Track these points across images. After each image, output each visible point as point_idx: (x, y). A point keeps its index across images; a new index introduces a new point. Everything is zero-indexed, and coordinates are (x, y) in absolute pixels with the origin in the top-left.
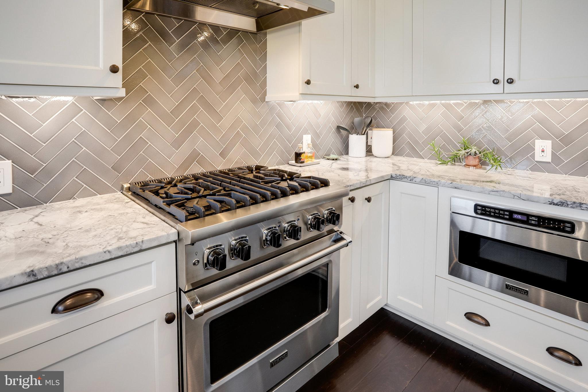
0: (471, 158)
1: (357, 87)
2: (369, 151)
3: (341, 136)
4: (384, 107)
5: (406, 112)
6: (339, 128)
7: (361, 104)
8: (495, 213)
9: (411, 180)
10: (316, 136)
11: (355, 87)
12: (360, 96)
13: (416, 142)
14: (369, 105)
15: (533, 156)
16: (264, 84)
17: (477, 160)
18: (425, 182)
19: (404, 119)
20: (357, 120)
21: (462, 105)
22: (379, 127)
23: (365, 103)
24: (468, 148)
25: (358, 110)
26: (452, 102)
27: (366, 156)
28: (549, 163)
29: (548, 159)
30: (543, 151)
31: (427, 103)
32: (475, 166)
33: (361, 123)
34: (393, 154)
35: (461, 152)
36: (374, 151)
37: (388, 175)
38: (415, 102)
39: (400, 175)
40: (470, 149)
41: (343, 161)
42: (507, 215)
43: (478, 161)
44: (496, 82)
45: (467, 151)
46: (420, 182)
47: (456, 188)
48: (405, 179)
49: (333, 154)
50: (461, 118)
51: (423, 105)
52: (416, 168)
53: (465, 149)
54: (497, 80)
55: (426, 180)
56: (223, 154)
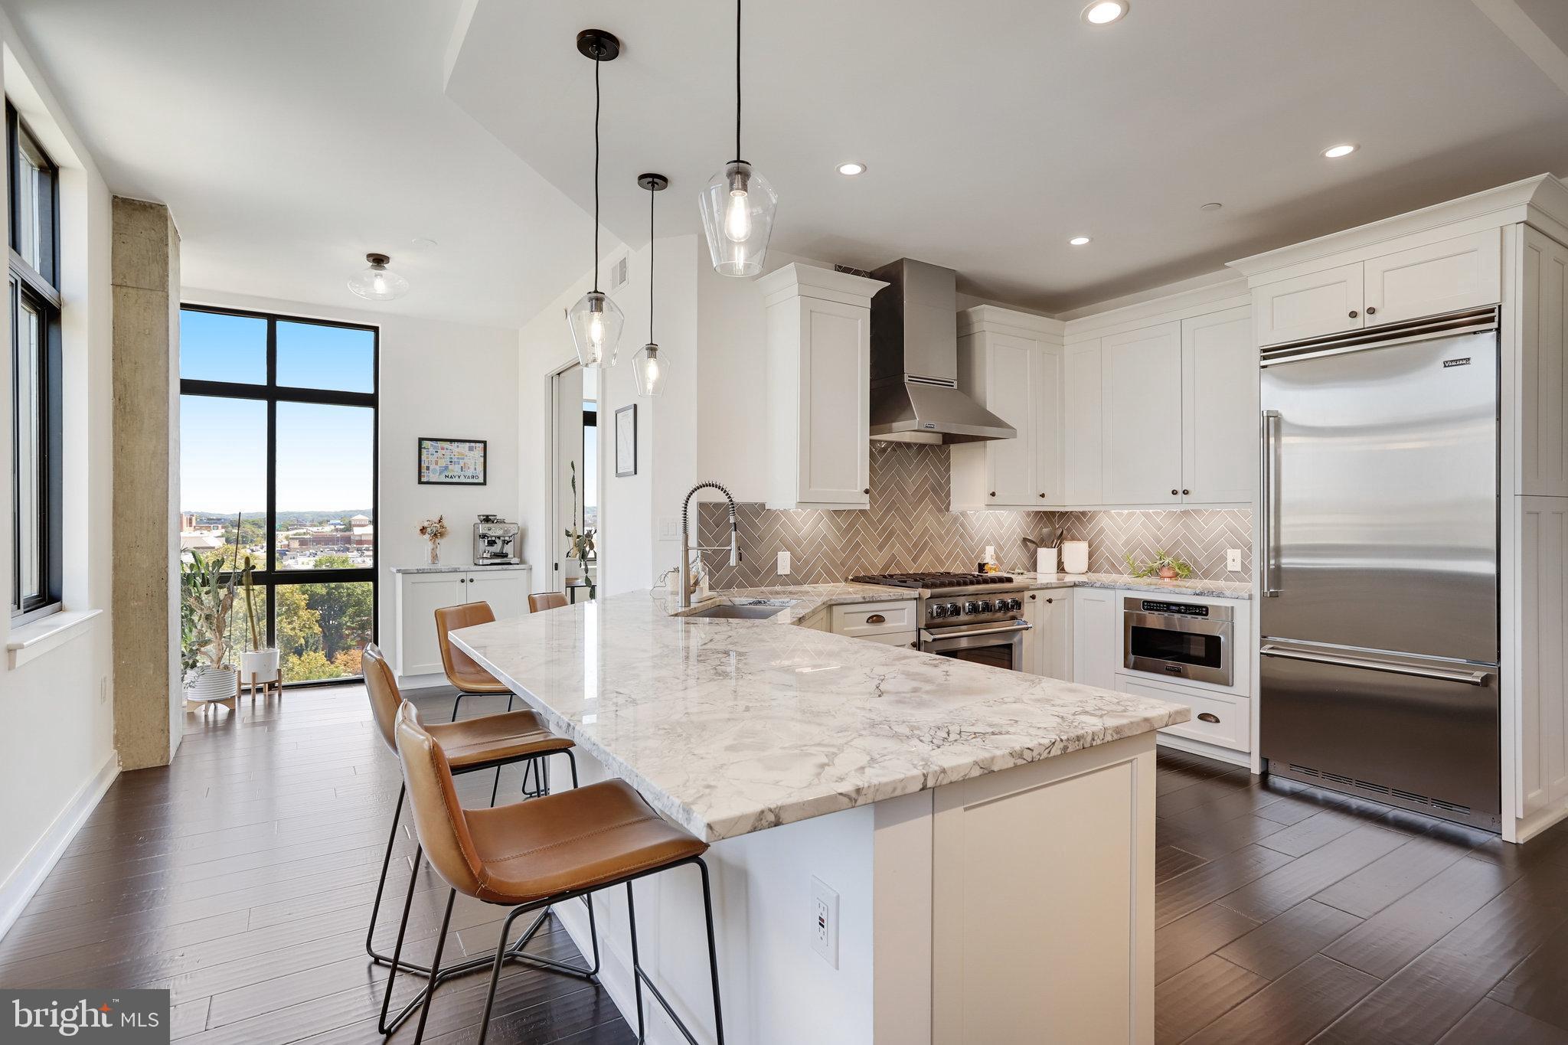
0: (1165, 569)
2: (1061, 568)
3: (1028, 550)
4: (1080, 517)
5: (1104, 522)
6: (1025, 540)
7: (1053, 513)
8: (1157, 606)
9: (1092, 585)
10: (999, 548)
11: (1040, 494)
12: (1050, 505)
13: (1115, 556)
14: (1063, 514)
15: (1226, 566)
16: (948, 495)
17: (1171, 572)
18: (1104, 587)
19: (1101, 531)
20: (1045, 530)
22: (1073, 539)
24: (1165, 558)
25: (1048, 519)
26: (1151, 511)
27: (1058, 569)
28: (1239, 572)
29: (1238, 568)
30: (1233, 560)
31: (1125, 511)
32: (1169, 577)
33: (1050, 535)
34: (1090, 569)
35: (1156, 563)
36: (1067, 566)
38: (1113, 511)
39: (1083, 582)
42: (1165, 607)
44: (1174, 492)
45: (1163, 561)
47: (1128, 589)
48: (1087, 585)
49: (1019, 568)
50: (1159, 528)
51: (1122, 514)
53: (1161, 560)
54: (1176, 490)
55: (1105, 584)
56: (915, 560)
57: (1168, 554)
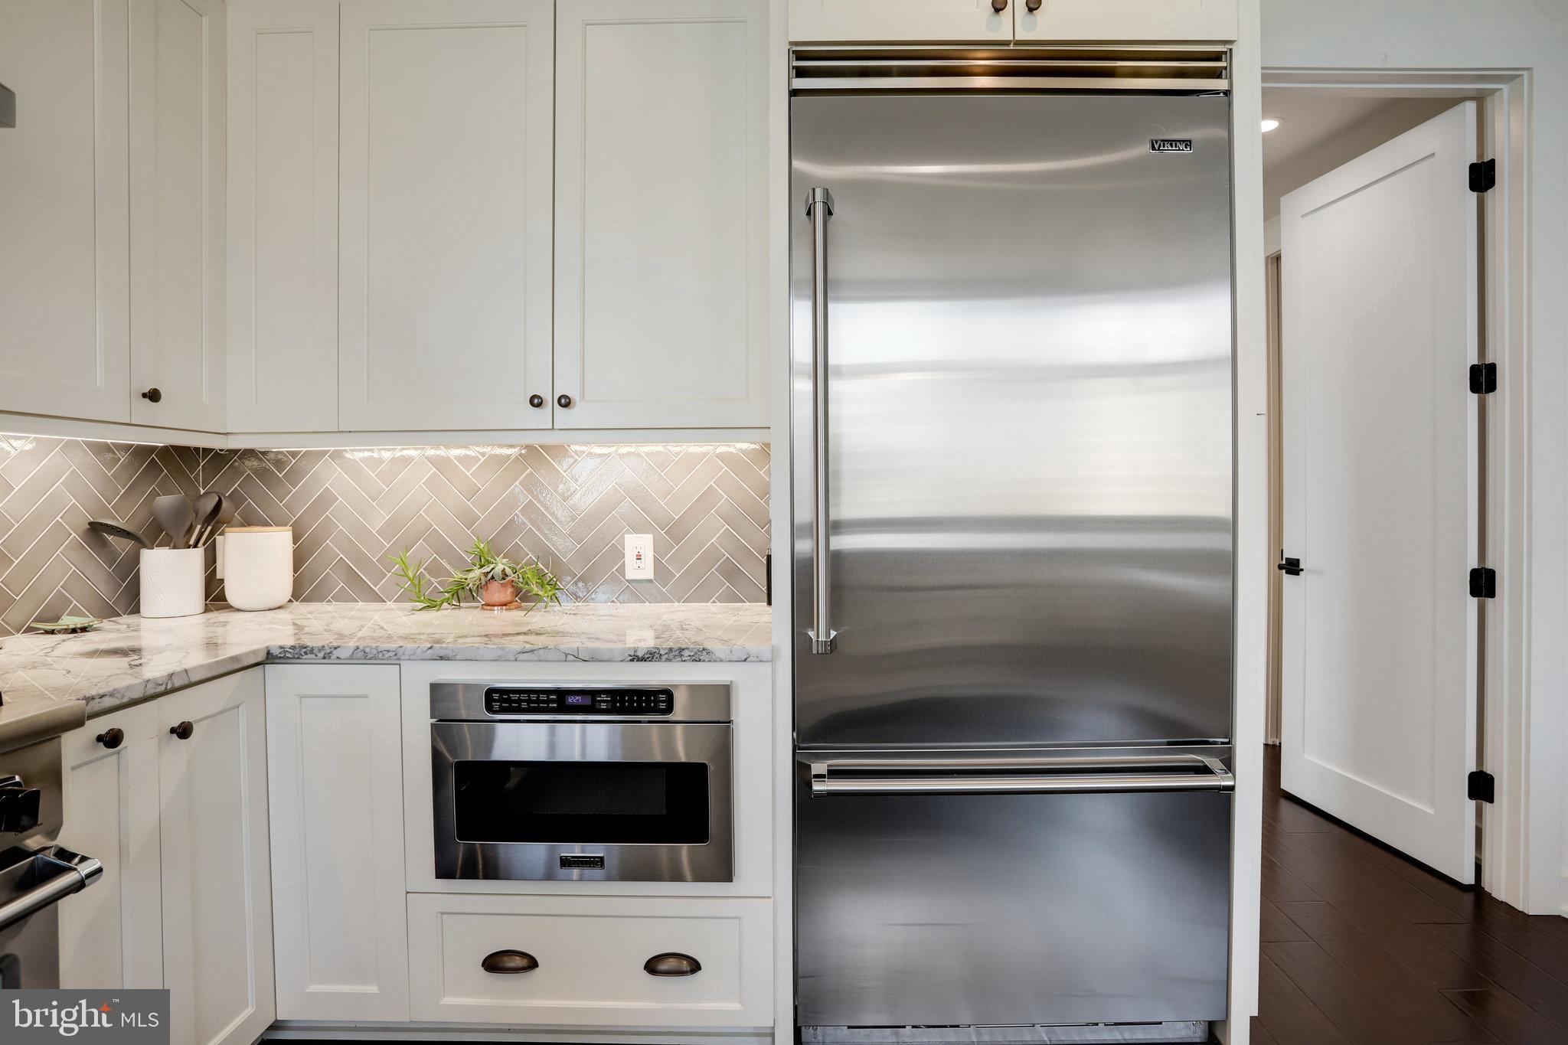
0: (494, 585)
1: (153, 396)
2: (215, 595)
3: (110, 556)
4: (267, 465)
5: (333, 480)
6: (96, 531)
7: (188, 453)
8: (529, 701)
9: (326, 655)
11: (144, 395)
13: (361, 559)
14: (219, 460)
15: (622, 570)
17: (510, 590)
18: (365, 656)
19: (327, 501)
20: (165, 501)
21: (476, 459)
22: (249, 521)
23: (206, 451)
24: (489, 562)
25: (175, 471)
26: (451, 453)
27: (207, 610)
28: (650, 581)
29: (649, 574)
30: (639, 557)
31: (387, 455)
32: (506, 605)
33: (179, 512)
34: (296, 595)
35: (471, 575)
36: (232, 595)
37: (254, 652)
38: (356, 454)
39: (293, 647)
40: (492, 566)
41: (110, 631)
42: (553, 701)
43: (512, 593)
44: (536, 402)
45: (486, 569)
46: (350, 658)
47: (441, 658)
48: (309, 656)
49: (73, 613)
50: (473, 491)
51: (381, 461)
52: (343, 625)
53: (482, 566)
54: (538, 397)
55: (367, 650)
57: (495, 548)
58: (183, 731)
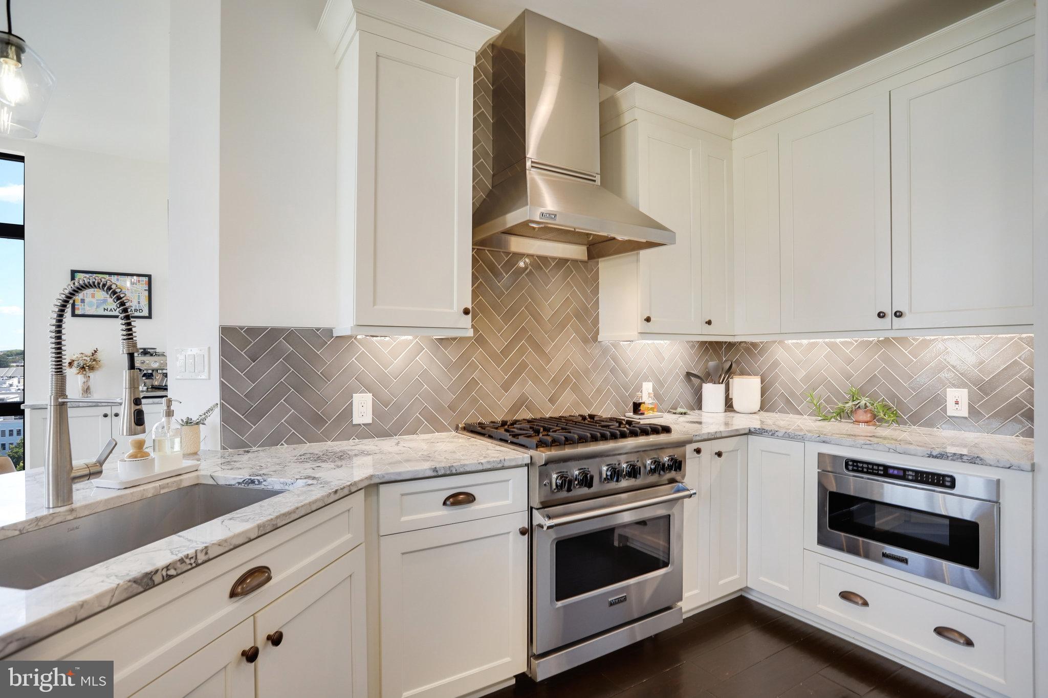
0: (860, 412)
1: (709, 323)
2: (729, 405)
3: (692, 386)
4: (750, 349)
5: (779, 354)
6: (689, 375)
7: (719, 344)
8: (868, 468)
9: (773, 434)
10: (659, 384)
11: (706, 323)
12: (716, 334)
13: (793, 394)
14: (730, 345)
15: (945, 410)
17: (869, 415)
18: (788, 436)
19: (776, 364)
20: (712, 364)
21: (851, 343)
22: (743, 373)
23: (726, 342)
24: (858, 399)
25: (715, 351)
26: (838, 340)
27: (725, 411)
28: (966, 418)
29: (964, 413)
30: (957, 403)
31: (805, 342)
32: (867, 422)
33: (717, 369)
34: (762, 408)
35: (847, 405)
36: (736, 406)
37: (744, 429)
38: (790, 341)
39: (759, 429)
40: (859, 401)
41: (692, 415)
42: (881, 470)
43: (871, 417)
44: (881, 315)
45: (855, 403)
46: (783, 437)
47: (824, 442)
48: (766, 434)
49: (682, 407)
50: (850, 361)
51: (801, 345)
52: (782, 423)
53: (853, 401)
54: (883, 313)
55: (790, 434)
56: (552, 400)
57: (862, 392)
58: (719, 454)
